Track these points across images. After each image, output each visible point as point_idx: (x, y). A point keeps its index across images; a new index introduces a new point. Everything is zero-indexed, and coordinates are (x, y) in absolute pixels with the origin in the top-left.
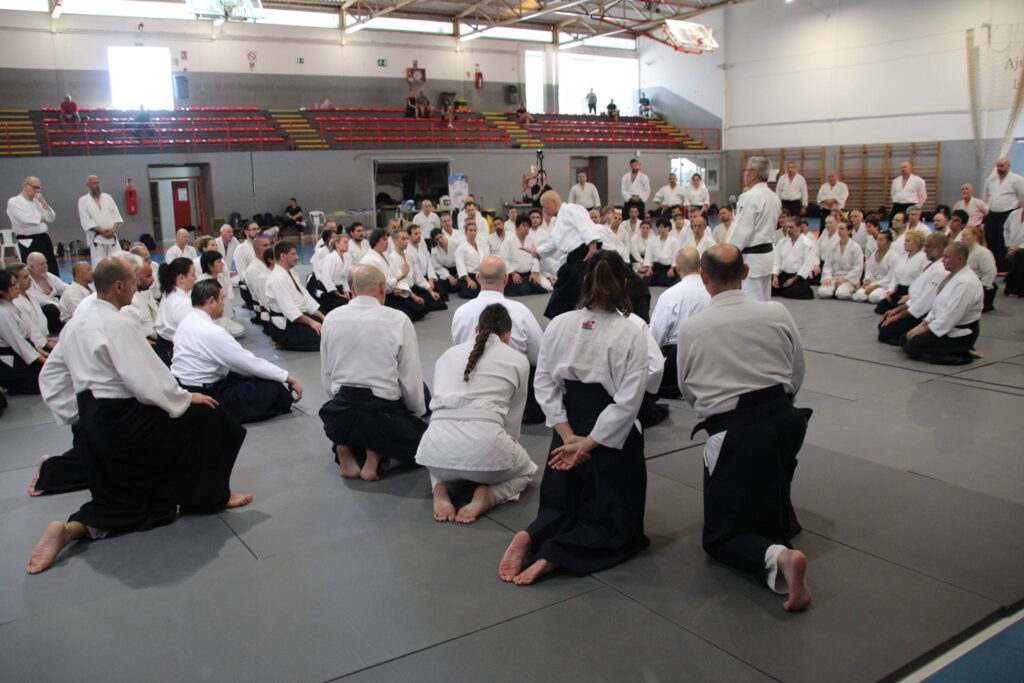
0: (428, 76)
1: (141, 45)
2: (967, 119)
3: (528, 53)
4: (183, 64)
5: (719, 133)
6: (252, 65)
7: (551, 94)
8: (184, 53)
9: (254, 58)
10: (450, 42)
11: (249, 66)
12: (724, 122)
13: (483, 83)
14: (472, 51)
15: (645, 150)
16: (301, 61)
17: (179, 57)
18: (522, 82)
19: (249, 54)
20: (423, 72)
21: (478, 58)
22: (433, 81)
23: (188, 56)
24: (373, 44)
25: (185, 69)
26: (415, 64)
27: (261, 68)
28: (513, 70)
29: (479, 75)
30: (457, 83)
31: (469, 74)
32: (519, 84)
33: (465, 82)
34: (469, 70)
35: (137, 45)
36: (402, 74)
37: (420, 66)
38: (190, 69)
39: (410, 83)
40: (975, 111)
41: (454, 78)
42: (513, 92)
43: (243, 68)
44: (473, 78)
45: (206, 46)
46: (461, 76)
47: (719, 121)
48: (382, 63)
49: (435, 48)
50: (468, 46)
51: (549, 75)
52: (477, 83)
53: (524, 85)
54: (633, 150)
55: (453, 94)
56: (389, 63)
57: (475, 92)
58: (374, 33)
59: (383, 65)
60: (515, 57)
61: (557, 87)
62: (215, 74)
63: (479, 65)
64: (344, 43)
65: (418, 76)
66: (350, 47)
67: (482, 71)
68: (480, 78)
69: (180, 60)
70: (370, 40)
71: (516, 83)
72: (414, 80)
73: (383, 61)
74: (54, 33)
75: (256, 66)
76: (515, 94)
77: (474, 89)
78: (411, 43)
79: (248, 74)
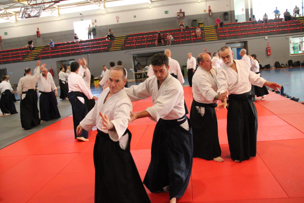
0: (186, 15)
1: (83, 20)
4: (95, 24)
6: (118, 21)
8: (96, 20)
9: (118, 18)
11: (116, 21)
13: (212, 14)
16: (135, 17)
17: (94, 22)
18: (232, 10)
19: (117, 17)
20: (184, 13)
21: (209, 3)
22: (188, 16)
23: (97, 21)
24: (162, 6)
26: (181, 10)
27: (121, 21)
28: (227, 5)
29: (210, 11)
30: (201, 15)
31: (205, 11)
32: (231, 11)
33: (204, 14)
34: (205, 9)
35: (81, 20)
36: (176, 16)
37: (183, 11)
38: (97, 26)
39: (179, 18)
41: (199, 13)
42: (228, 15)
43: (114, 22)
44: (207, 12)
45: (102, 17)
46: (203, 13)
48: (166, 12)
49: (189, 3)
51: (246, 5)
52: (209, 14)
53: (234, 11)
56: (169, 12)
58: (163, 1)
59: (167, 13)
61: (251, 10)
62: (106, 26)
63: (210, 6)
64: (150, 7)
65: (182, 15)
66: (153, 9)
67: (211, 9)
68: (211, 12)
69: (94, 23)
70: (161, 4)
71: (229, 11)
72: (180, 17)
73: (167, 11)
74: (59, 21)
75: (119, 21)
76: (227, 16)
77: (208, 17)
78: (179, 2)
79: (116, 24)
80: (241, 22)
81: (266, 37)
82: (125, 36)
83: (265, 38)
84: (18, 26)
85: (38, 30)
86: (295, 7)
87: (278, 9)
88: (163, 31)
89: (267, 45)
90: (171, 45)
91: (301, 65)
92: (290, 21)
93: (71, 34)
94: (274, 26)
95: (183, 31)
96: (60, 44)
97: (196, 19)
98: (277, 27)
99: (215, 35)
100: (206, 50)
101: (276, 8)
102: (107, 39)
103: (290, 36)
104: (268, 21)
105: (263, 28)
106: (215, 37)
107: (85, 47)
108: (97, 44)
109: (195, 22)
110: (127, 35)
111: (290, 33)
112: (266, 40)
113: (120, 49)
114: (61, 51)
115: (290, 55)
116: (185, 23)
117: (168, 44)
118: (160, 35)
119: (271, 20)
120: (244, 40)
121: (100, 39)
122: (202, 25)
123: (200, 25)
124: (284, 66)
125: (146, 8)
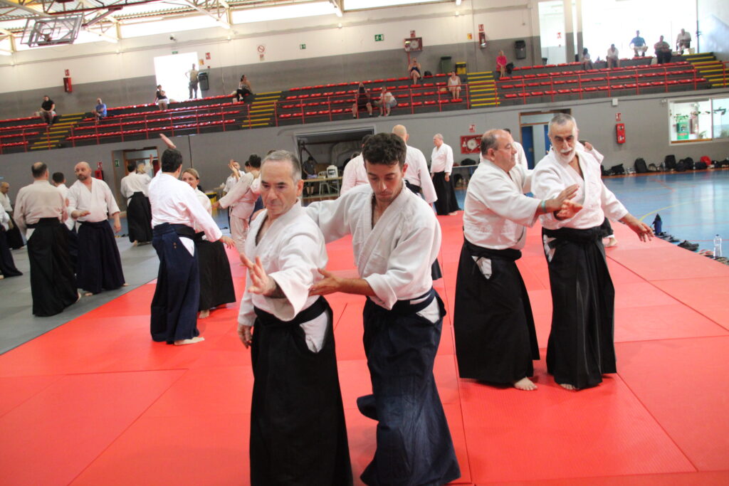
0: (425, 44)
1: (177, 53)
4: (207, 63)
6: (262, 56)
8: (208, 54)
9: (263, 50)
10: (449, 8)
11: (259, 57)
13: (487, 43)
14: (474, 13)
16: (303, 47)
17: (204, 57)
18: (534, 35)
19: (259, 47)
20: (420, 40)
21: (480, 19)
22: (430, 48)
23: (211, 55)
24: (370, 22)
25: (209, 67)
26: (413, 34)
27: (269, 58)
28: (524, 24)
29: (482, 35)
30: (460, 45)
31: (470, 36)
32: (532, 38)
33: (468, 44)
34: (471, 31)
35: (173, 53)
36: (402, 47)
37: (417, 36)
38: (212, 67)
39: (408, 53)
41: (456, 42)
42: (524, 47)
43: (255, 60)
44: (476, 39)
45: (224, 46)
46: (465, 40)
48: (379, 38)
49: (440, 15)
51: (568, 23)
52: (480, 43)
53: (538, 38)
55: (449, 58)
56: (386, 37)
57: (479, 53)
58: (370, 11)
59: (380, 40)
60: (525, 11)
61: (580, 35)
62: (231, 68)
63: (482, 26)
64: (340, 26)
65: (415, 45)
66: (348, 29)
67: (486, 31)
68: (484, 38)
69: (205, 61)
70: (366, 19)
71: (527, 38)
72: (412, 49)
73: (380, 36)
74: (118, 53)
75: (265, 56)
76: (522, 49)
77: (478, 50)
78: (408, 15)
79: (258, 64)
80: (556, 64)
81: (615, 101)
82: (280, 92)
83: (612, 101)
84: (18, 65)
85: (68, 74)
86: (680, 32)
87: (640, 36)
88: (369, 81)
89: (617, 120)
90: (390, 115)
91: (694, 168)
92: (670, 64)
93: (149, 86)
94: (634, 76)
95: (417, 83)
96: (122, 109)
97: (448, 56)
98: (639, 77)
99: (493, 94)
100: (472, 129)
101: (638, 32)
102: (235, 100)
103: (669, 100)
104: (618, 63)
105: (606, 80)
106: (494, 99)
107: (182, 117)
108: (212, 110)
109: (446, 61)
110: (284, 90)
111: (670, 91)
112: (615, 106)
113: (267, 124)
114: (123, 126)
115: (671, 145)
116: (423, 64)
117: (382, 113)
118: (364, 92)
119: (626, 61)
120: (563, 106)
121: (219, 98)
122: (464, 69)
123: (459, 69)
124: (655, 169)
125: (331, 27)
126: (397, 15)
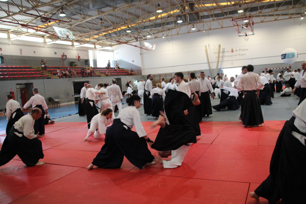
0: (67, 57)
2: (207, 65)
3: (89, 51)
4: (1, 52)
5: (141, 71)
6: (21, 53)
7: (95, 62)
8: (1, 49)
9: (22, 51)
10: (71, 47)
11: (20, 53)
12: (142, 68)
14: (77, 50)
15: (129, 76)
16: (35, 52)
19: (20, 50)
20: (66, 56)
24: (53, 47)
26: (64, 53)
27: (24, 54)
36: (61, 57)
37: (65, 54)
38: (3, 54)
39: (63, 59)
40: (209, 63)
41: (73, 58)
43: (18, 54)
44: (77, 58)
47: (141, 68)
48: (55, 53)
49: (68, 49)
50: (76, 49)
51: (94, 57)
52: (79, 59)
54: (125, 76)
58: (53, 44)
59: (56, 54)
62: (11, 56)
63: (78, 54)
65: (64, 57)
66: (47, 48)
75: (22, 53)
78: (63, 47)
79: (20, 56)
109: (73, 63)
123: (76, 66)
125: (43, 47)
126: (60, 47)
